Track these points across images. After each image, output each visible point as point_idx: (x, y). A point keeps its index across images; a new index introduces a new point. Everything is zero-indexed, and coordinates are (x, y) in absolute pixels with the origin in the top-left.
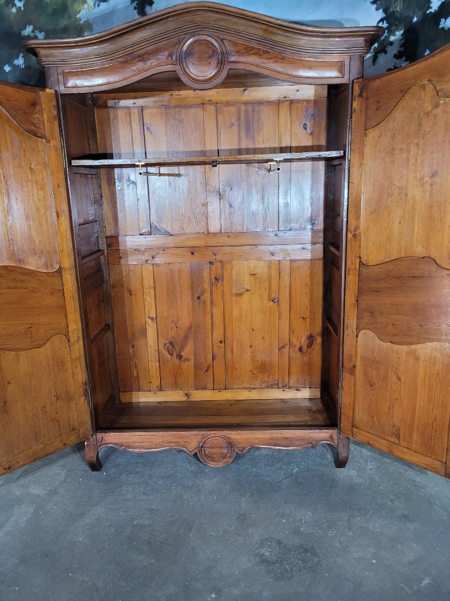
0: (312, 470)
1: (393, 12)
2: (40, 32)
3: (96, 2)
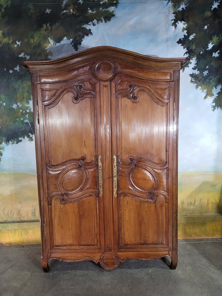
0: (159, 271)
1: (191, 49)
2: (28, 56)
3: (54, 43)
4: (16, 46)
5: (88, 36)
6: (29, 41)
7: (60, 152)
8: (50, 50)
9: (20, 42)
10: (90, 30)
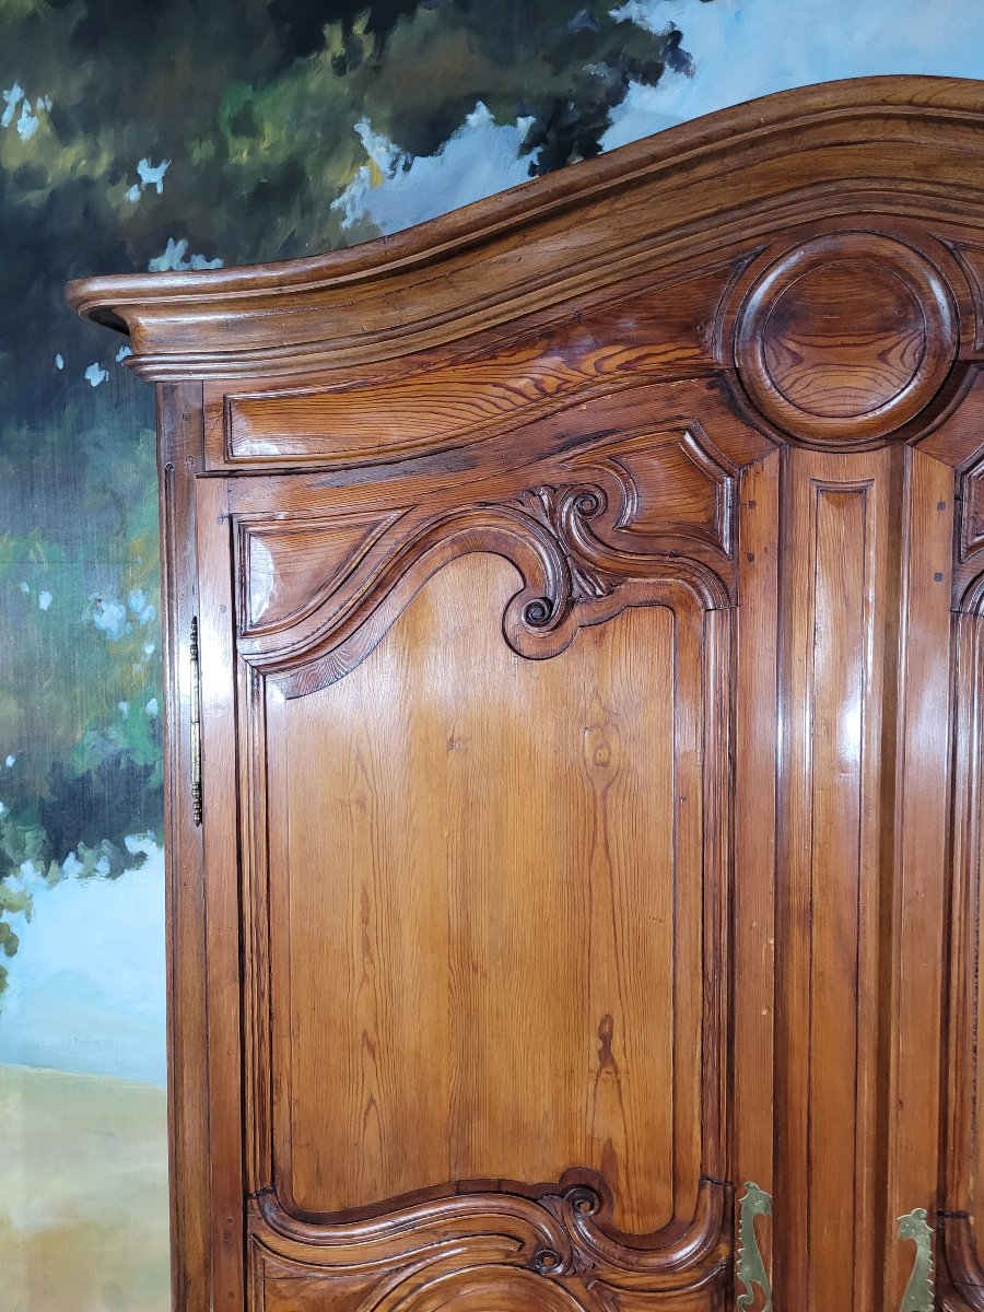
3: (398, 156)
4: (133, 194)
5: (654, 83)
6: (222, 152)
7: (372, 1101)
8: (367, 214)
9: (163, 167)
10: (676, 36)
